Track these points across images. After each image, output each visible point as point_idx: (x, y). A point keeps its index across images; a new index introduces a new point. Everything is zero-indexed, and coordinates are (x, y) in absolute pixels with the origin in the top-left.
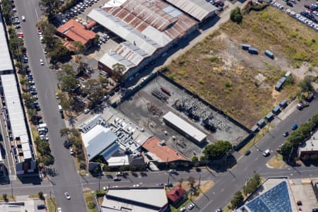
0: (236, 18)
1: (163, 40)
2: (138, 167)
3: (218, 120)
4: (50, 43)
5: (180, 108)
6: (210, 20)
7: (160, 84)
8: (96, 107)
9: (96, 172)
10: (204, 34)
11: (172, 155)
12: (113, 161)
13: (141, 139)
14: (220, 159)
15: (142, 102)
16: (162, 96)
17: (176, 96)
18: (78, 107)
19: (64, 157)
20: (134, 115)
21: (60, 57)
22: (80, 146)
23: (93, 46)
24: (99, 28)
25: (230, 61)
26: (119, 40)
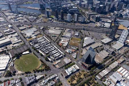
0: (71, 39)
1: (68, 42)
2: (72, 52)
3: (75, 47)
4: (59, 46)
5: (72, 47)
6: (70, 40)
7: (69, 46)
8: (66, 49)
9: (69, 54)
10: (70, 41)
11: (74, 51)
12: (70, 53)
13: (71, 50)
14: (78, 49)
15: (69, 48)
16: (70, 47)
17: (71, 46)
18: (65, 50)
19: (66, 54)
20: (69, 49)
21: (61, 47)
22: (67, 52)
23: (62, 45)
24: (62, 43)
25: (73, 42)
26: (64, 44)
